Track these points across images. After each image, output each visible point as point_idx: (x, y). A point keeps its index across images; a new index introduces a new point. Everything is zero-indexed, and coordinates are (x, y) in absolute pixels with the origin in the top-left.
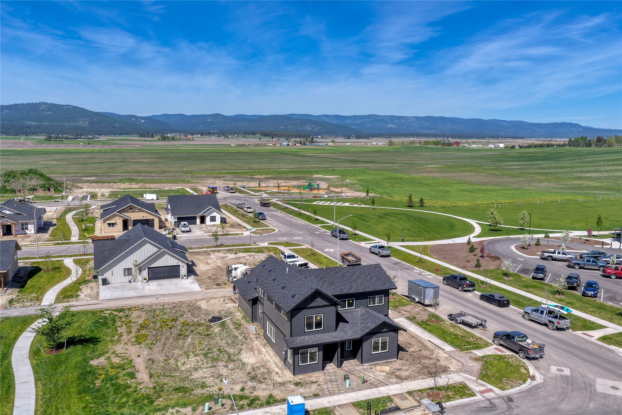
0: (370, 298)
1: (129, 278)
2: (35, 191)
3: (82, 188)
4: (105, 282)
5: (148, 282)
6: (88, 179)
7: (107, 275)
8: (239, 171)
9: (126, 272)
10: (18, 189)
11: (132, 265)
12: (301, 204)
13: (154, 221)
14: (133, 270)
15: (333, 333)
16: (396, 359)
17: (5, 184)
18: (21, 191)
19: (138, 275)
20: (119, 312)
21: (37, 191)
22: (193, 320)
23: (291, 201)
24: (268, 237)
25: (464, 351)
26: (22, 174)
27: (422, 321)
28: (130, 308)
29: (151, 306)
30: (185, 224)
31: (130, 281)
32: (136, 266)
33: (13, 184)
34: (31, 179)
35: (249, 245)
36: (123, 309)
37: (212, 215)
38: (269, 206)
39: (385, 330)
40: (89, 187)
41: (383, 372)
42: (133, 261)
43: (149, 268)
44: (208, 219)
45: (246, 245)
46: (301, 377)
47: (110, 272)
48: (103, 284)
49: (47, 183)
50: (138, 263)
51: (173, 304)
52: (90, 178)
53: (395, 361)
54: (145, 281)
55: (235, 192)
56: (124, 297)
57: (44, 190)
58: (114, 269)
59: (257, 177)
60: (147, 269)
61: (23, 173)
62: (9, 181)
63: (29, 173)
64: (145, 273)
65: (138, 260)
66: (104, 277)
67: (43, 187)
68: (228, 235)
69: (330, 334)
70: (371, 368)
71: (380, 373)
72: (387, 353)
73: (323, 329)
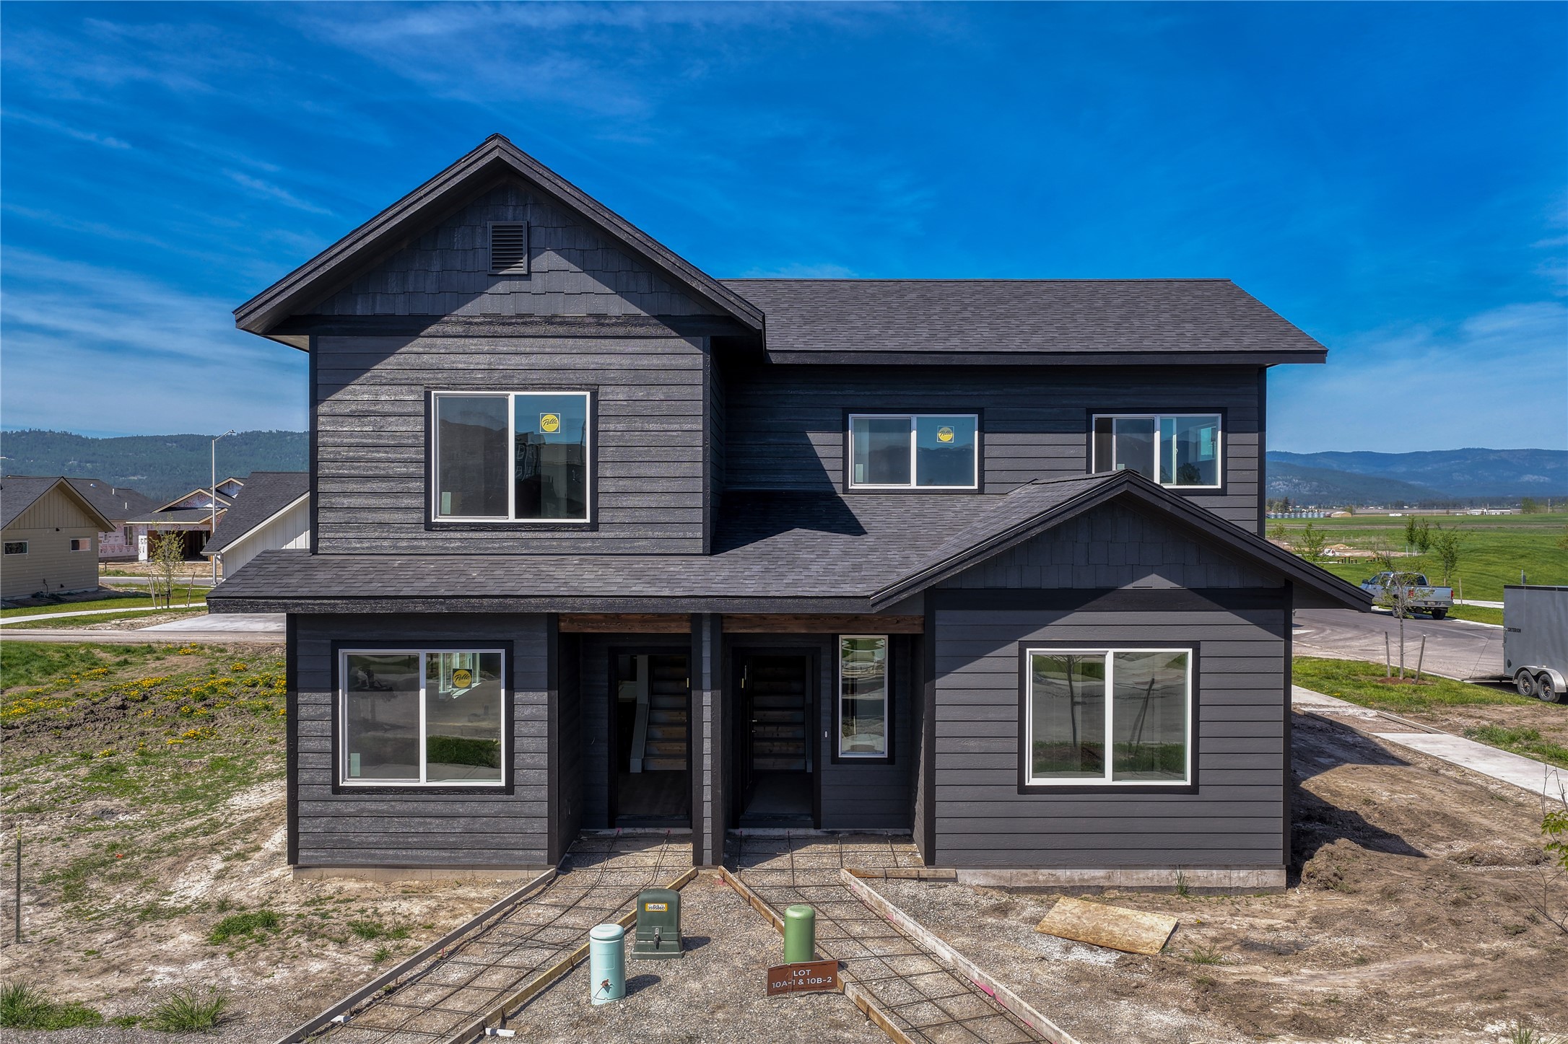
0: (1104, 428)
15: (674, 559)
39: (1155, 582)
41: (1092, 946)
46: (350, 884)
69: (642, 563)
70: (1002, 910)
71: (1054, 948)
72: (1190, 806)
73: (595, 526)
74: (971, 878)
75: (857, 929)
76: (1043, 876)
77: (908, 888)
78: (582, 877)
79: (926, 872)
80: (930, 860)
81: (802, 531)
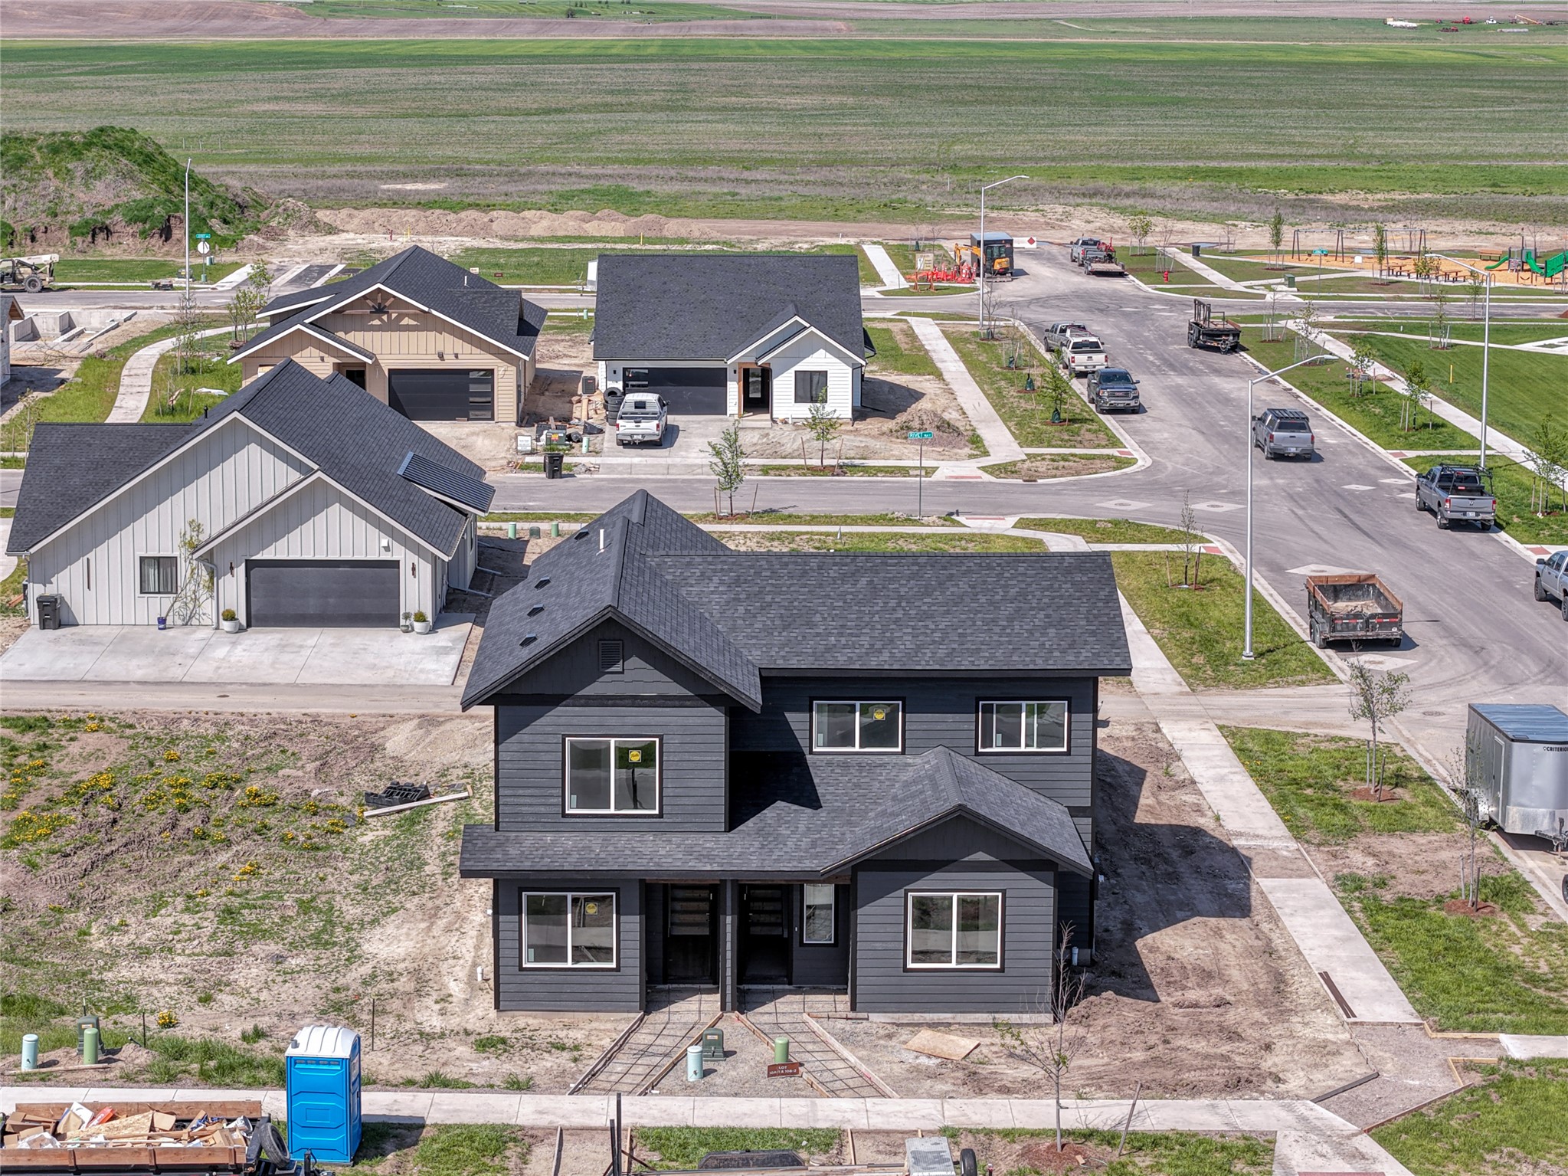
0: (988, 710)
1: (160, 604)
2: (101, 236)
3: (332, 230)
4: (54, 614)
5: (241, 630)
6: (409, 187)
7: (66, 584)
8: (1263, 165)
9: (152, 573)
10: (31, 222)
11: (178, 540)
12: (1436, 347)
13: (491, 381)
14: (183, 569)
15: (709, 837)
16: (1048, 1018)
18: (39, 235)
19: (203, 595)
20: (23, 732)
21: (114, 239)
22: (307, 793)
23: (1394, 328)
24: (1057, 493)
25: (1457, 1029)
26: (55, 150)
27: (1401, 899)
28: (80, 721)
29: (174, 721)
30: (640, 405)
31: (162, 621)
32: (195, 549)
33: (9, 202)
34: (90, 175)
35: (909, 521)
36: (45, 719)
37: (811, 363)
38: (1235, 348)
39: (981, 856)
40: (369, 226)
41: (929, 1056)
42: (180, 525)
43: (251, 565)
44: (783, 387)
45: (892, 521)
46: (531, 1021)
47: (78, 567)
48: (44, 625)
49: (164, 196)
50: (203, 537)
51: (273, 721)
52: (420, 186)
53: (1037, 1026)
54: (226, 626)
55: (1121, 275)
56: (89, 677)
57: (144, 234)
58: (99, 555)
59: (1340, 198)
60: (241, 570)
61: (63, 148)
63: (89, 145)
64: (233, 588)
65: (204, 520)
66: (50, 590)
67: (139, 216)
68: (843, 469)
69: (690, 840)
70: (890, 1036)
71: (910, 1057)
72: (999, 979)
73: (661, 815)
74: (876, 1018)
75: (810, 1047)
76: (917, 1017)
77: (840, 1024)
78: (659, 1017)
79: (851, 1015)
80: (853, 1008)
81: (780, 804)
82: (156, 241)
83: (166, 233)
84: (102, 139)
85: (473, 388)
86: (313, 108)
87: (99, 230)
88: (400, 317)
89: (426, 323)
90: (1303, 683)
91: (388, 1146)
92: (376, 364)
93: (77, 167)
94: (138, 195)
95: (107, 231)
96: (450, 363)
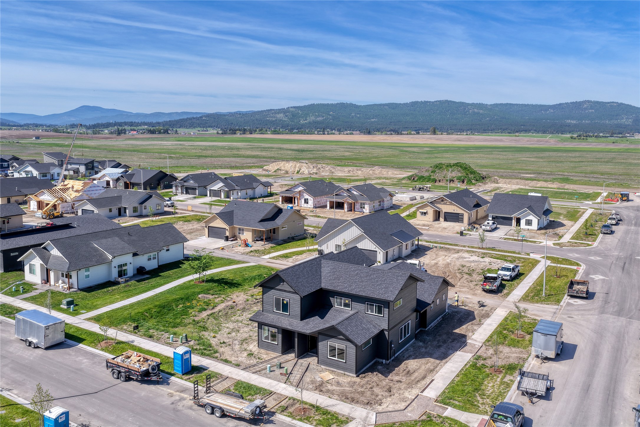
0: (368, 304)
7: (324, 248)
9: (338, 248)
10: (439, 179)
13: (463, 216)
15: (297, 322)
16: (355, 376)
17: (431, 174)
24: (563, 251)
25: (440, 403)
26: (447, 166)
33: (437, 175)
34: (452, 171)
35: (519, 253)
37: (528, 218)
41: (321, 378)
42: (342, 240)
44: (523, 222)
47: (326, 245)
49: (466, 175)
50: (345, 242)
53: (352, 377)
58: (329, 243)
61: (449, 166)
62: (435, 171)
63: (454, 166)
65: (345, 239)
66: (321, 248)
67: (459, 178)
70: (320, 372)
71: (318, 377)
72: (344, 364)
73: (289, 315)
74: (323, 366)
75: (300, 370)
76: (330, 368)
77: (314, 366)
78: (284, 356)
79: (318, 365)
81: (317, 317)
82: (461, 183)
83: (463, 182)
84: (457, 165)
85: (460, 217)
86: (533, 159)
87: (452, 181)
88: (447, 202)
89: (451, 204)
90: (548, 304)
91: (195, 373)
92: (442, 210)
93: (450, 170)
94: (460, 175)
95: (453, 181)
96: (455, 212)
